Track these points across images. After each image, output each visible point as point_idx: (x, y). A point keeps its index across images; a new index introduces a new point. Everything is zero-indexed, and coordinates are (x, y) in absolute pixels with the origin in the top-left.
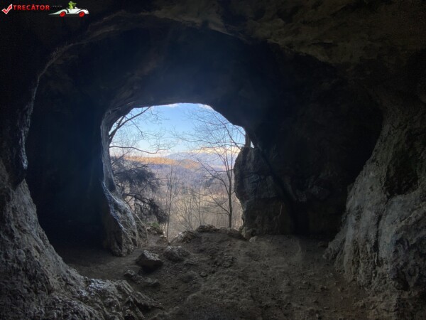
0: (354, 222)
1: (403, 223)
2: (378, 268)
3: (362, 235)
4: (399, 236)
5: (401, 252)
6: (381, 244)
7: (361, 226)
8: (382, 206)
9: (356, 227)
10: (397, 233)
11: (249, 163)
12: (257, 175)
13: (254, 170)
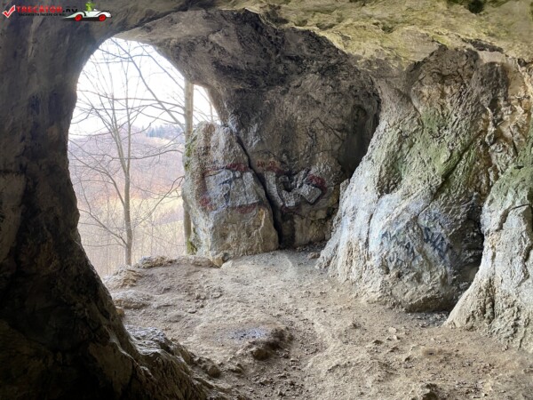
0: (349, 223)
1: (388, 219)
2: (367, 262)
3: (356, 235)
4: (385, 230)
5: (385, 244)
6: (370, 241)
7: (355, 227)
8: (374, 205)
9: (350, 228)
10: (383, 228)
11: (214, 151)
12: (229, 171)
13: (224, 163)
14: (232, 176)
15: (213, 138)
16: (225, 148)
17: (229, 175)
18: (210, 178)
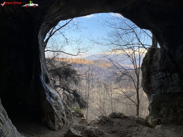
11: (155, 61)
12: (163, 72)
13: (160, 68)
14: (164, 75)
15: (155, 55)
16: (161, 60)
17: (163, 74)
18: (152, 76)
